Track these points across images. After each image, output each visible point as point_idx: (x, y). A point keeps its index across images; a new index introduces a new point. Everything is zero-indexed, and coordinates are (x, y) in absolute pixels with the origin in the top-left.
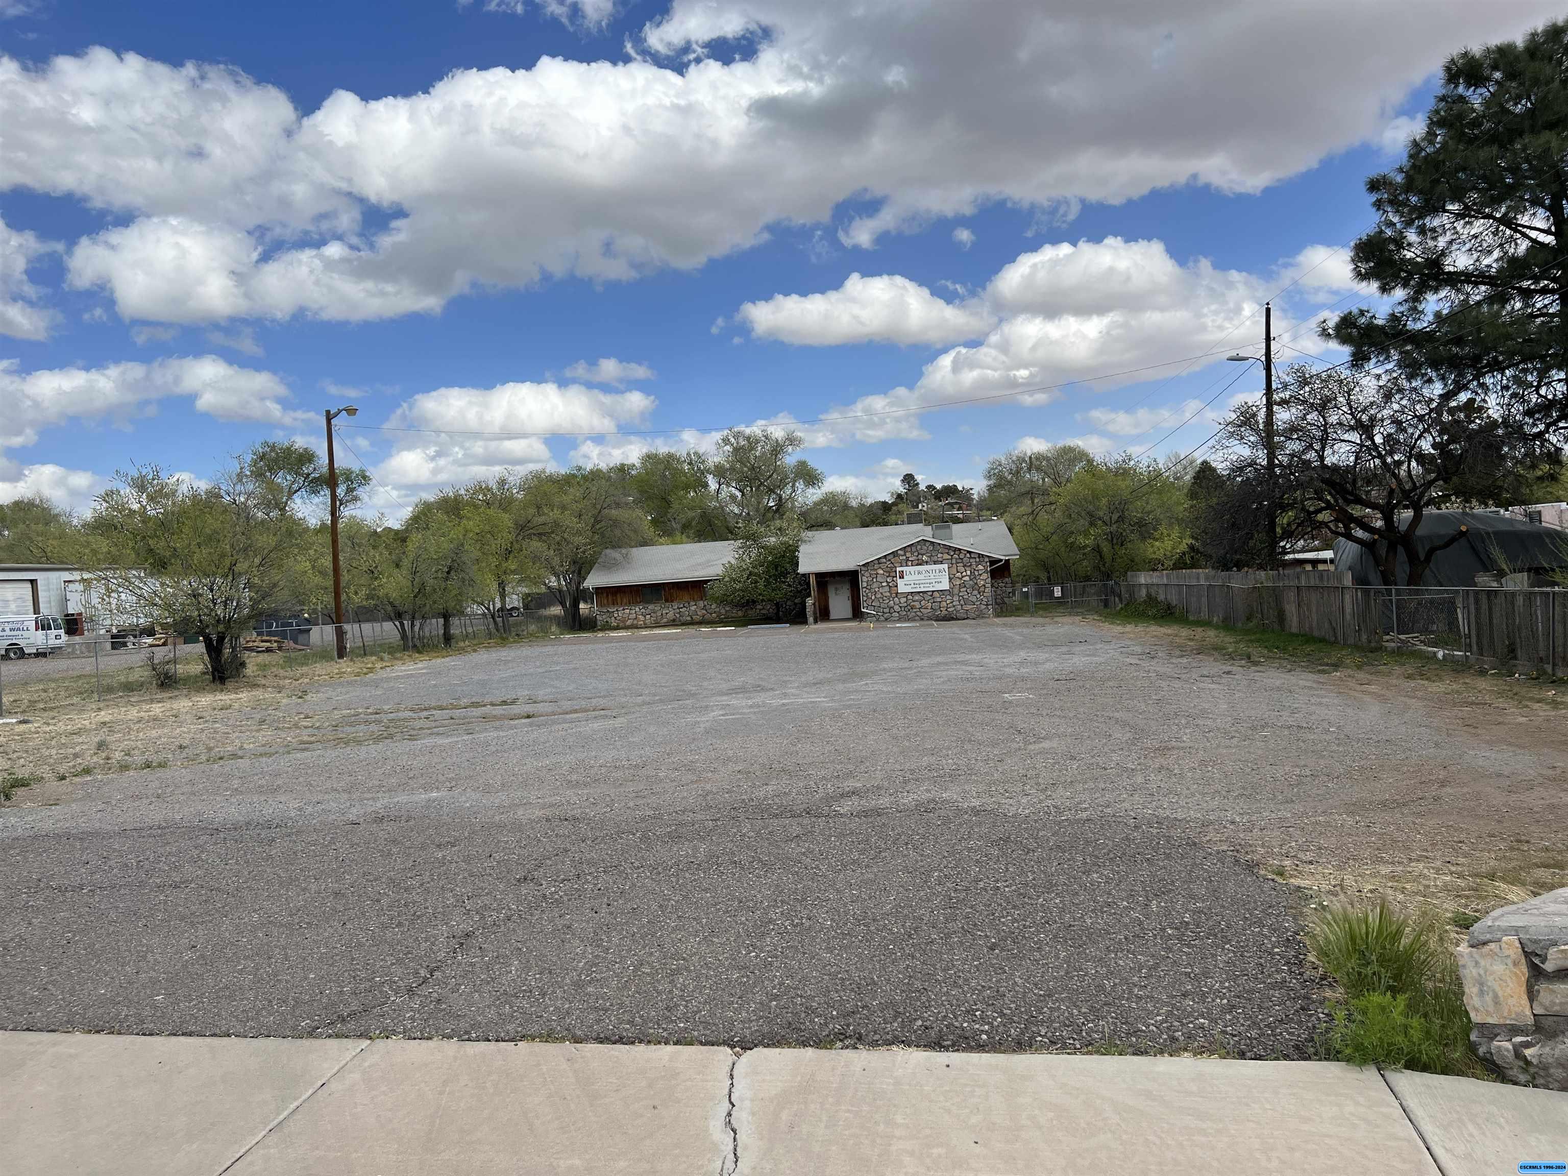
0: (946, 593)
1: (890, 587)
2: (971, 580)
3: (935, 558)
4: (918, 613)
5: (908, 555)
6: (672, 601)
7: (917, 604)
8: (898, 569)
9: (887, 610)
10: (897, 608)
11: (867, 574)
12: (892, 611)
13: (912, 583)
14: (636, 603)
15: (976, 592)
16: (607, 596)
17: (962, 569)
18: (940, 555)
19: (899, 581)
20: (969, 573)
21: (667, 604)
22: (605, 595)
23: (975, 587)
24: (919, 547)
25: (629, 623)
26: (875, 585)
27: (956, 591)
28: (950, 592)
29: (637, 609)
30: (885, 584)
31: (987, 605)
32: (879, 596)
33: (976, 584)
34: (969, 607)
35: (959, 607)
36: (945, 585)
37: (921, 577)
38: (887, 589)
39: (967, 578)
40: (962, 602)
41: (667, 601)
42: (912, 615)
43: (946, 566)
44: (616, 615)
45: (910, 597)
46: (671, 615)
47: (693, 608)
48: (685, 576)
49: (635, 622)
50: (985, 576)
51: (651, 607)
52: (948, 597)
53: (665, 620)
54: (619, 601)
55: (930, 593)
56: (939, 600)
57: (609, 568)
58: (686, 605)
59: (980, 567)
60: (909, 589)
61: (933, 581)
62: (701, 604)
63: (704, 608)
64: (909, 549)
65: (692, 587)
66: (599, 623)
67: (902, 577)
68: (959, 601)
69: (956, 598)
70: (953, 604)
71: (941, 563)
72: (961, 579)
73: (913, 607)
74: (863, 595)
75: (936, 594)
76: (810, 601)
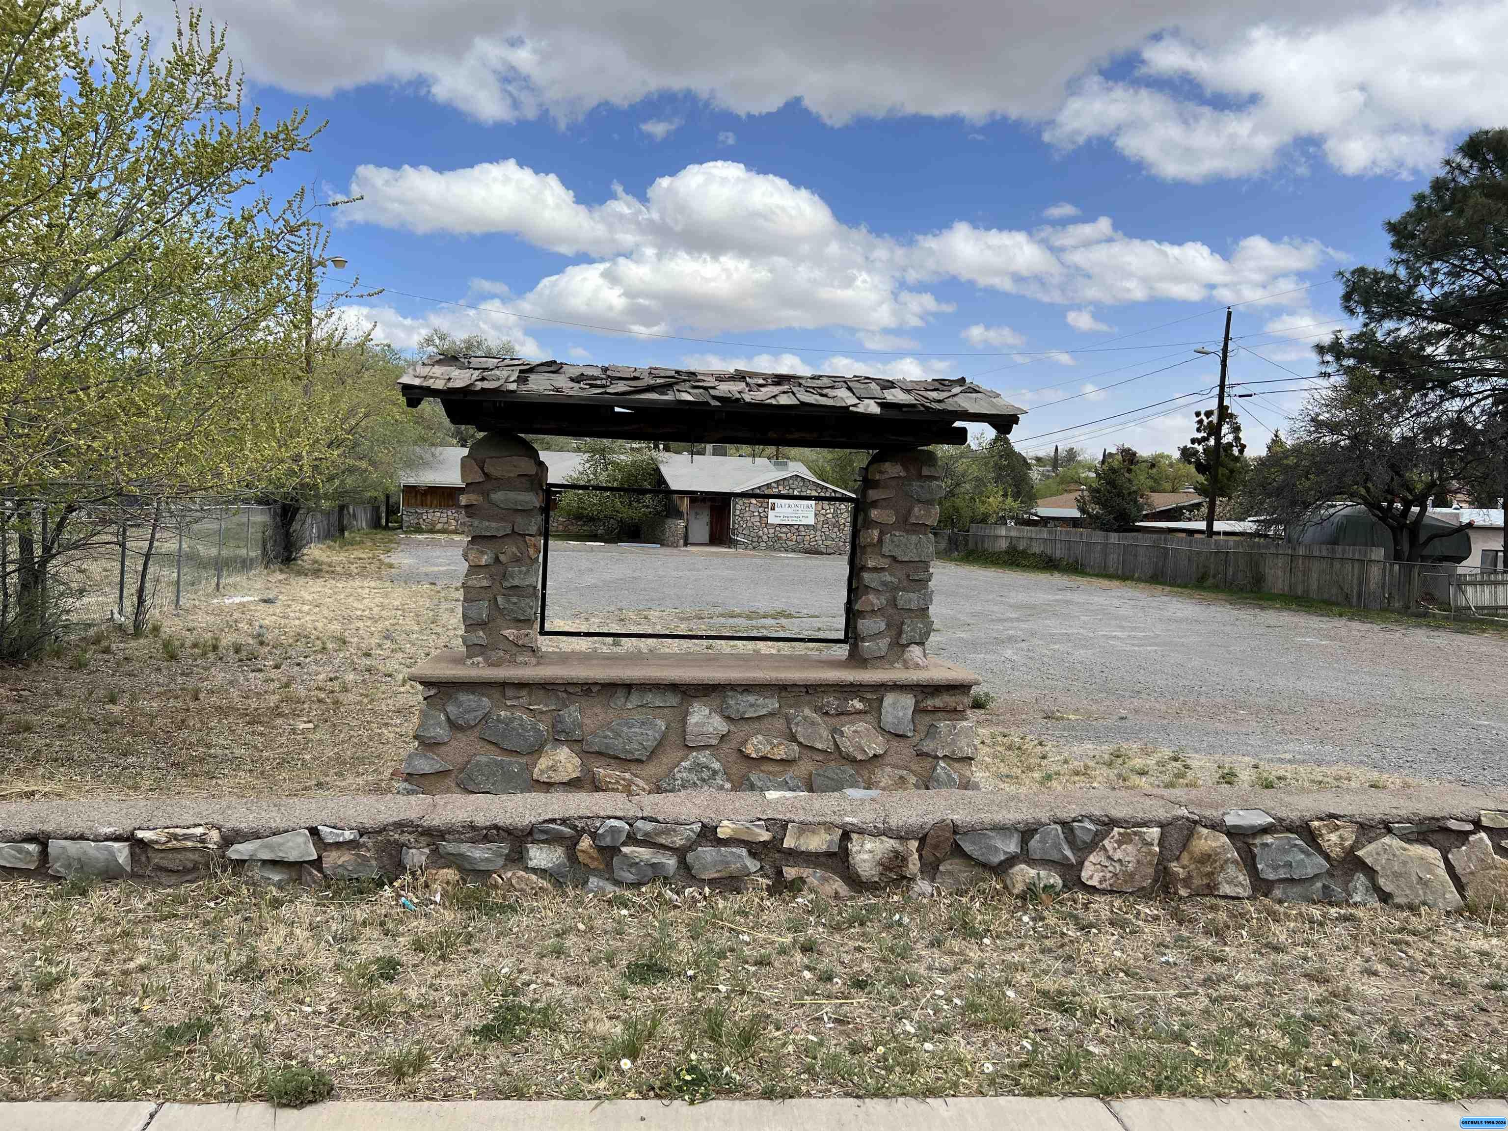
0: (811, 528)
1: (761, 517)
2: (834, 517)
3: (804, 494)
4: (784, 545)
5: (781, 488)
7: (783, 535)
8: (770, 501)
9: (755, 539)
10: (765, 537)
11: (741, 502)
12: (760, 540)
13: (782, 515)
14: (448, 506)
15: (836, 530)
16: (416, 495)
17: (826, 507)
18: (808, 491)
19: (770, 512)
20: (832, 510)
22: (414, 494)
23: (836, 525)
24: (791, 482)
25: (439, 526)
26: (747, 514)
27: (819, 527)
28: (813, 527)
29: (449, 513)
30: (756, 514)
31: (845, 542)
32: (749, 524)
33: (838, 521)
34: (830, 543)
35: (820, 542)
36: (811, 521)
37: (790, 510)
38: (758, 519)
39: (830, 516)
40: (823, 537)
42: (778, 545)
43: (813, 503)
44: (425, 517)
45: (778, 529)
50: (846, 515)
52: (812, 532)
54: (429, 502)
55: (796, 527)
56: (803, 533)
59: (843, 506)
60: (778, 521)
61: (801, 516)
64: (782, 483)
66: (405, 524)
67: (773, 509)
68: (821, 536)
69: (818, 533)
70: (815, 539)
71: (808, 499)
72: (825, 516)
73: (780, 538)
74: (734, 521)
75: (802, 528)
76: (682, 524)
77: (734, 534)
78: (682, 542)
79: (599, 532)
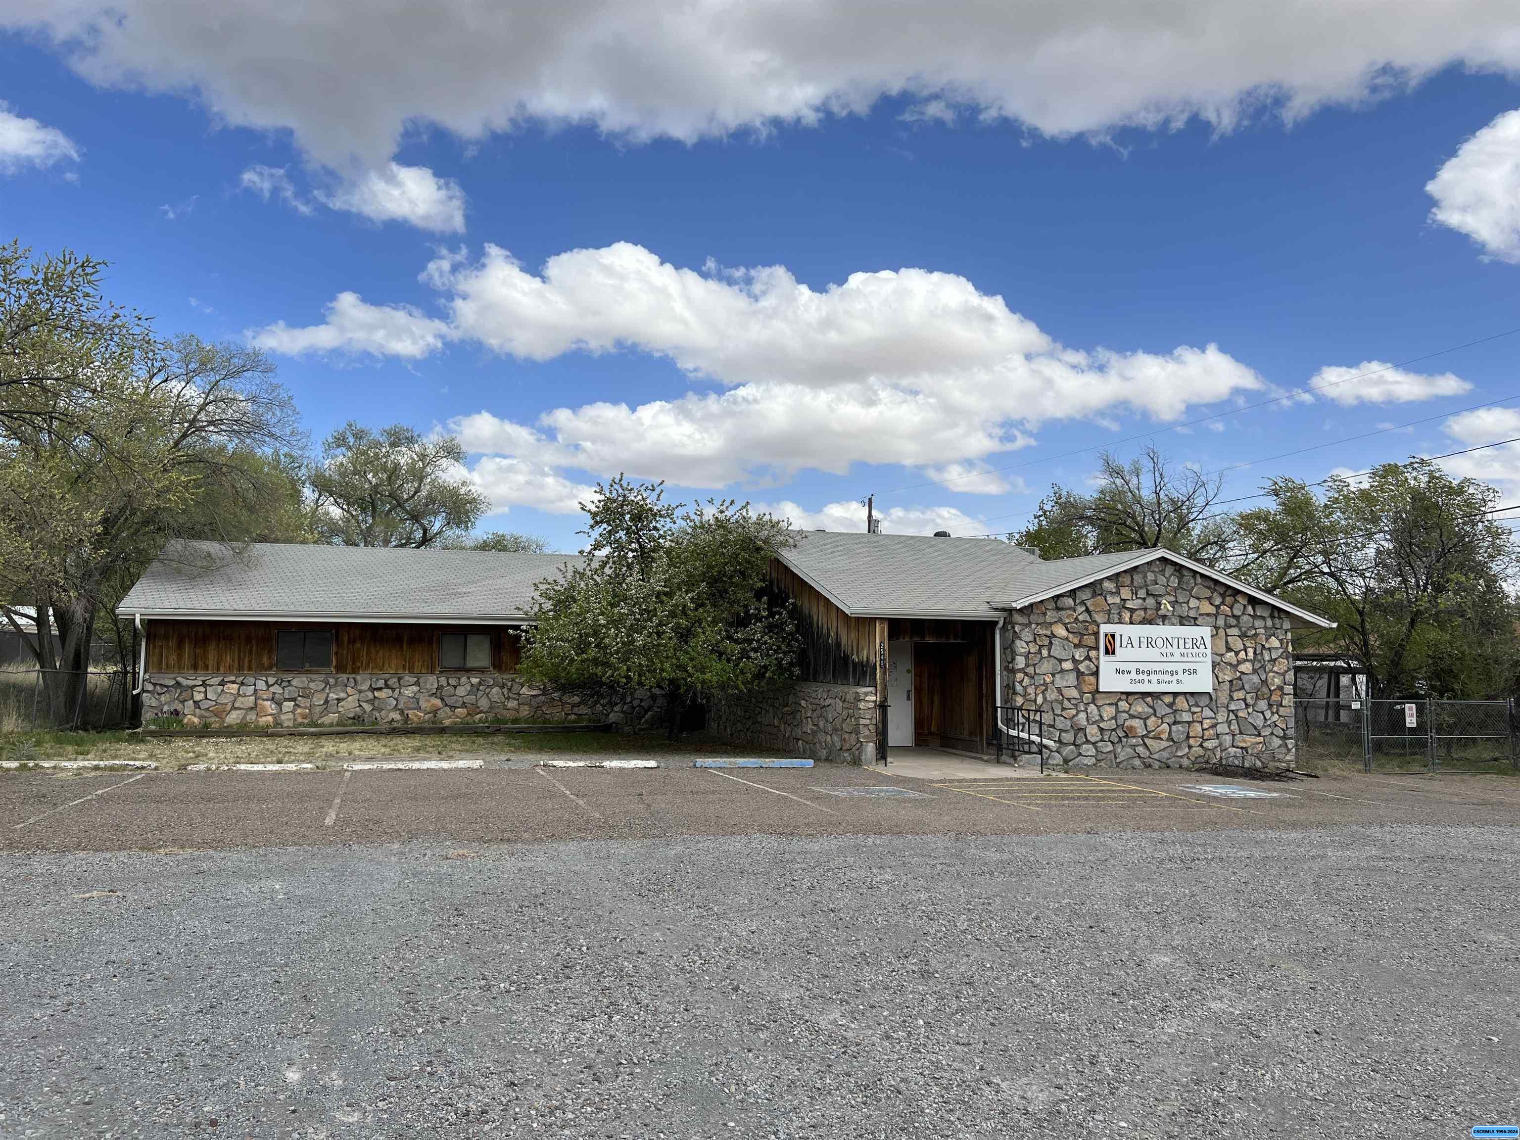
0: (1205, 701)
1: (1080, 674)
2: (1255, 671)
3: (1183, 610)
4: (1140, 750)
5: (1126, 593)
6: (355, 671)
7: (1136, 723)
8: (1105, 629)
9: (1068, 737)
10: (1092, 732)
11: (1027, 635)
12: (1081, 739)
13: (1132, 667)
14: (261, 669)
15: (1262, 705)
16: (180, 646)
17: (1238, 644)
18: (1193, 603)
19: (1103, 658)
20: (1251, 652)
21: (343, 677)
22: (173, 643)
23: (1263, 691)
24: (1150, 576)
25: (233, 718)
26: (1046, 667)
27: (1223, 698)
28: (1210, 699)
29: (261, 685)
30: (1068, 665)
31: (1285, 738)
32: (1052, 695)
33: (1264, 682)
34: (1250, 740)
35: (1228, 738)
36: (1203, 682)
37: (1153, 654)
38: (1071, 679)
39: (1246, 667)
40: (1234, 727)
41: (340, 669)
42: (1123, 753)
43: (1205, 632)
44: (198, 697)
45: (1123, 705)
46: (350, 706)
47: (409, 692)
48: (396, 611)
49: (252, 716)
50: (1283, 665)
51: (299, 681)
52: (1207, 712)
53: (333, 717)
54: (211, 662)
55: (1168, 699)
56: (1186, 717)
57: (192, 578)
58: (393, 682)
59: (1274, 642)
60: (1123, 685)
61: (1179, 667)
62: (431, 682)
63: (438, 693)
64: (1127, 580)
65: (411, 642)
66: (147, 715)
68: (1229, 723)
69: (1222, 717)
70: (1215, 731)
71: (1194, 621)
72: (1234, 667)
73: (1129, 733)
74: (1009, 688)
75: (1181, 703)
76: (869, 697)
77: (1009, 722)
78: (870, 748)
79: (613, 717)
